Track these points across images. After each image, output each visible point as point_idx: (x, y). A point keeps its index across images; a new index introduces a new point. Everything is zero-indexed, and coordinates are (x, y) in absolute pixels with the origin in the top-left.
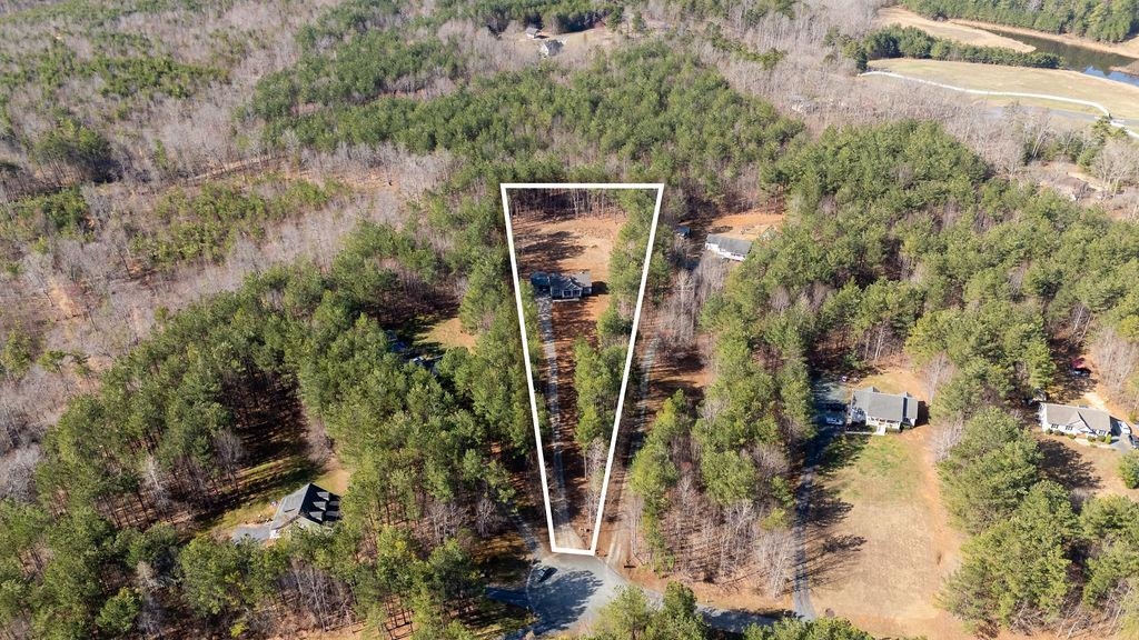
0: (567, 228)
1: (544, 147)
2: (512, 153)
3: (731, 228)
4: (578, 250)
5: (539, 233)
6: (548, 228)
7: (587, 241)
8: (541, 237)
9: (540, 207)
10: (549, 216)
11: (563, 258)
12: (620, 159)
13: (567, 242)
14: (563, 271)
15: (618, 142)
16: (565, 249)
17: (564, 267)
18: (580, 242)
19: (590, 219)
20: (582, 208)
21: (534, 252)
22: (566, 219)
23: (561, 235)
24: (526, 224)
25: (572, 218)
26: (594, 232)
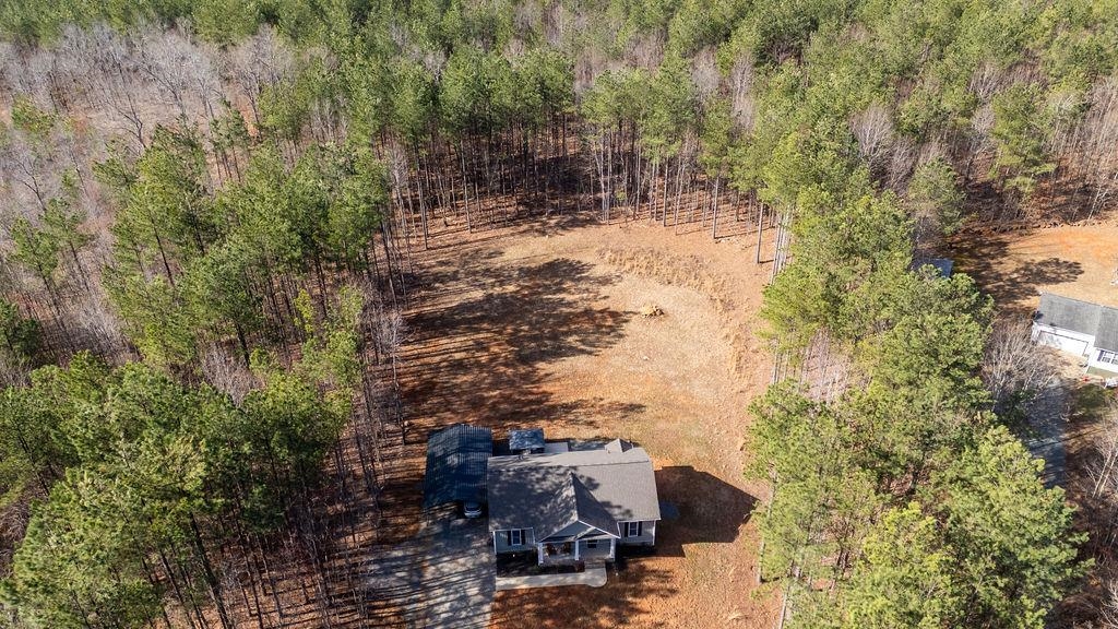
0: (581, 248)
1: (527, 36)
2: (449, 50)
3: (1074, 269)
4: (607, 325)
5: (497, 262)
6: (524, 249)
7: (632, 294)
8: (500, 276)
9: (507, 186)
10: (530, 214)
11: (559, 352)
12: (727, 66)
13: (574, 296)
14: (550, 413)
15: (715, 28)
16: (567, 319)
17: (559, 393)
18: (614, 297)
19: (642, 225)
20: (621, 195)
21: (472, 325)
22: (575, 223)
23: (561, 271)
24: (467, 235)
25: (592, 221)
26: (653, 264)
